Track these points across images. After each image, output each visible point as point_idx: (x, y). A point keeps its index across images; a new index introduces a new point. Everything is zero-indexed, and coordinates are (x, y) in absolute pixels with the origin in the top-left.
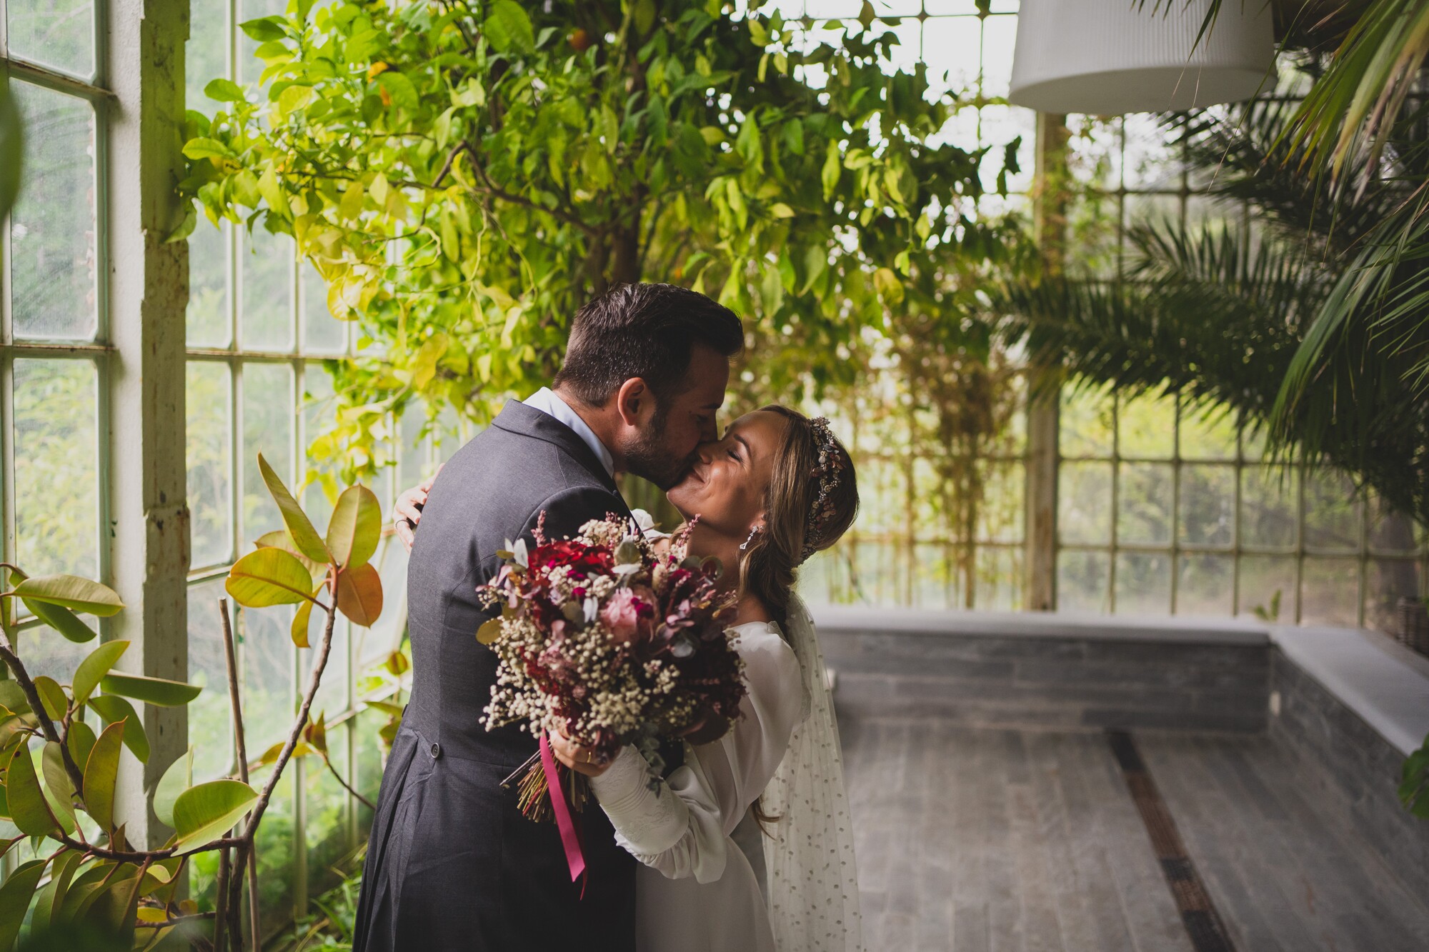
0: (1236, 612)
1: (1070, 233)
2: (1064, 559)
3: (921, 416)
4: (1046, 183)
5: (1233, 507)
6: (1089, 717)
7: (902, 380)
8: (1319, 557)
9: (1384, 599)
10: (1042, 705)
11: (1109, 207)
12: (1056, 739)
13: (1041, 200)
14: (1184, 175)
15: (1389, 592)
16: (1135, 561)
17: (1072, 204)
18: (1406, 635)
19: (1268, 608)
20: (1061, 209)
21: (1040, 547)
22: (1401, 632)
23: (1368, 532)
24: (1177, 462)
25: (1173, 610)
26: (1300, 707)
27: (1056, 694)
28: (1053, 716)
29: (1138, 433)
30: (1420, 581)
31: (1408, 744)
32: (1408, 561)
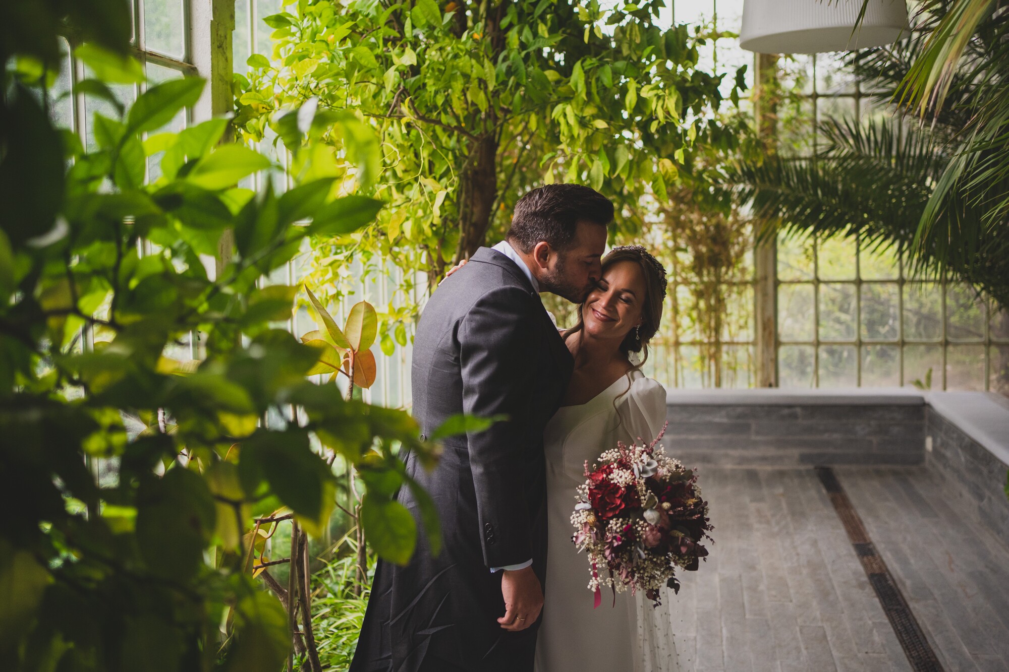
0: (902, 384)
1: (780, 125)
2: (783, 352)
3: (680, 255)
4: (762, 91)
5: (898, 312)
6: (804, 459)
7: (666, 231)
8: (956, 345)
9: (1003, 373)
10: (772, 452)
11: (806, 106)
12: (782, 474)
13: (759, 103)
14: (857, 84)
16: (831, 353)
17: (781, 105)
19: (924, 381)
20: (774, 110)
21: (766, 344)
23: (989, 326)
24: (859, 282)
25: (859, 385)
26: (945, 445)
27: (781, 444)
28: (780, 459)
29: (830, 262)
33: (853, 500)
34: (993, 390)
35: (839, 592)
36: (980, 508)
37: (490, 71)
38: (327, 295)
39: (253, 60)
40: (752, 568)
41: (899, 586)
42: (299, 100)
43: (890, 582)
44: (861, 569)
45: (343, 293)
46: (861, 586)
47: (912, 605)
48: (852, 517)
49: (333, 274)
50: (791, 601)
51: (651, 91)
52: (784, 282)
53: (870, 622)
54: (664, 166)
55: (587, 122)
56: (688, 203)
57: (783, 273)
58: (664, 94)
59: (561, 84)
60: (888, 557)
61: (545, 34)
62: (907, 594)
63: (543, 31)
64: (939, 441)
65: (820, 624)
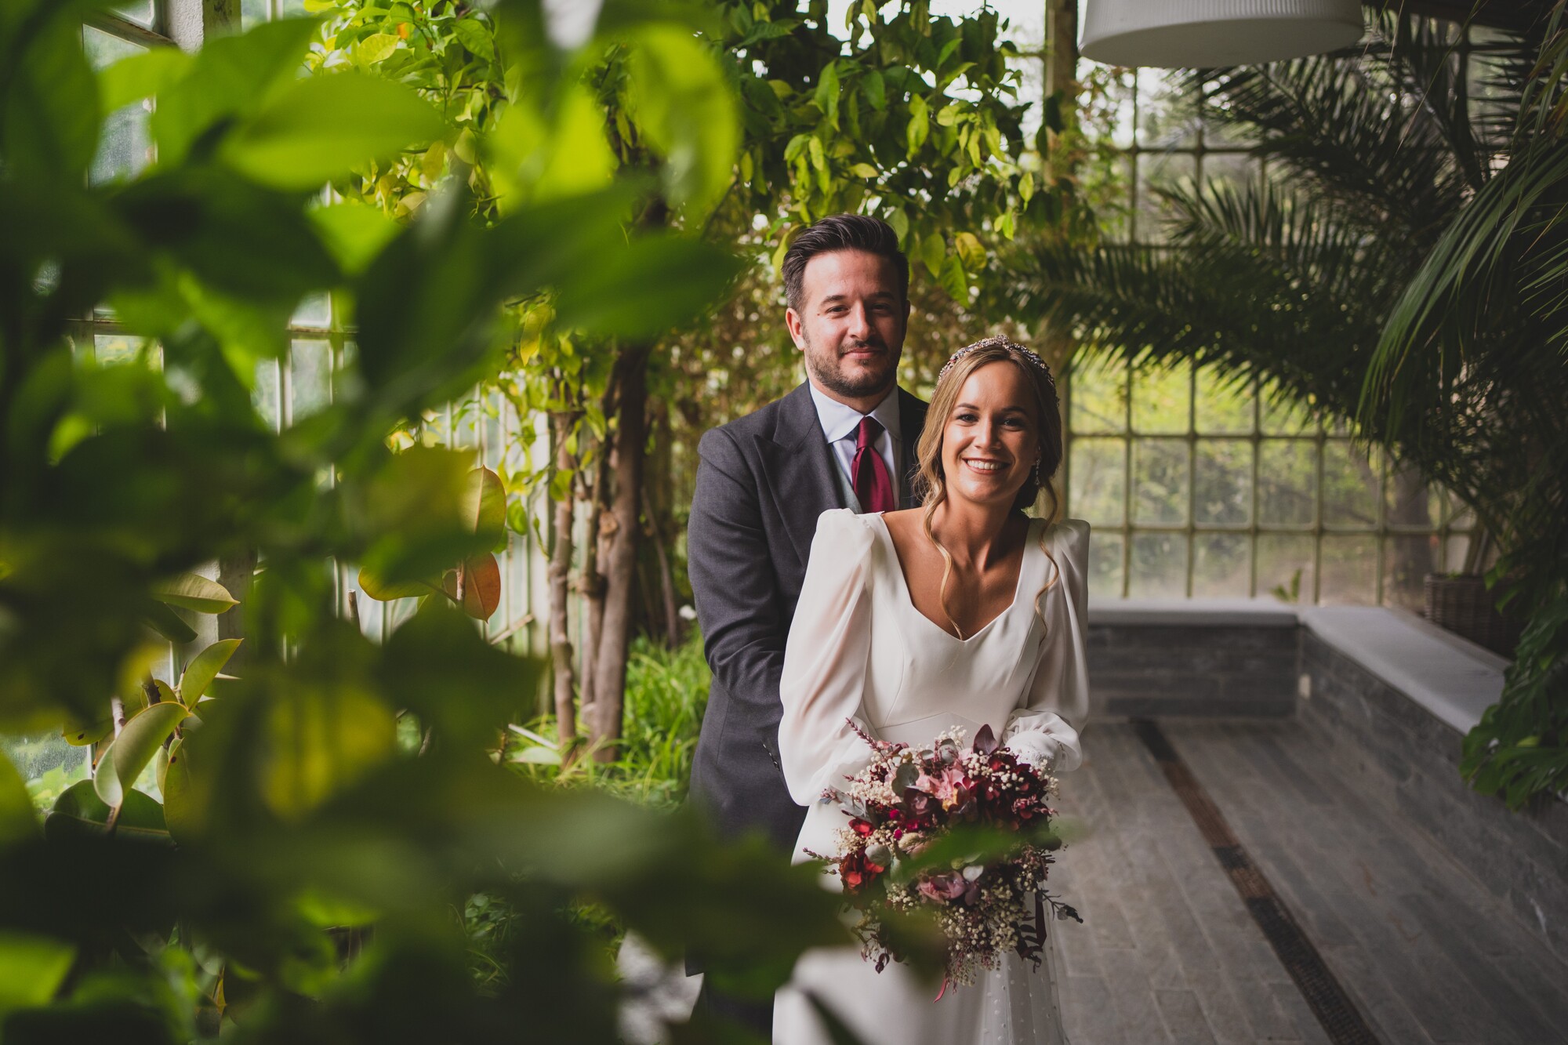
0: (1253, 593)
5: (1250, 484)
6: (1113, 707)
8: (1338, 534)
9: (1401, 576)
15: (1405, 569)
18: (1433, 612)
19: (1288, 589)
22: (1428, 609)
23: (1385, 507)
24: (1193, 437)
26: (1333, 689)
29: (1155, 407)
30: (1437, 556)
31: (1464, 721)
32: (1424, 537)
33: (1198, 774)
34: (1387, 603)
35: (1205, 931)
36: (1399, 792)
41: (1298, 921)
43: (1282, 913)
44: (1232, 889)
46: (1238, 920)
47: (1325, 953)
48: (1201, 801)
50: (1134, 947)
51: (960, 115)
52: (1083, 436)
53: (1265, 984)
54: (964, 245)
55: (842, 167)
56: (939, 313)
57: (1080, 423)
58: (978, 121)
59: (792, 103)
60: (1270, 870)
61: (767, 19)
62: (1313, 933)
63: (760, 15)
64: (1323, 682)
65: (1187, 987)
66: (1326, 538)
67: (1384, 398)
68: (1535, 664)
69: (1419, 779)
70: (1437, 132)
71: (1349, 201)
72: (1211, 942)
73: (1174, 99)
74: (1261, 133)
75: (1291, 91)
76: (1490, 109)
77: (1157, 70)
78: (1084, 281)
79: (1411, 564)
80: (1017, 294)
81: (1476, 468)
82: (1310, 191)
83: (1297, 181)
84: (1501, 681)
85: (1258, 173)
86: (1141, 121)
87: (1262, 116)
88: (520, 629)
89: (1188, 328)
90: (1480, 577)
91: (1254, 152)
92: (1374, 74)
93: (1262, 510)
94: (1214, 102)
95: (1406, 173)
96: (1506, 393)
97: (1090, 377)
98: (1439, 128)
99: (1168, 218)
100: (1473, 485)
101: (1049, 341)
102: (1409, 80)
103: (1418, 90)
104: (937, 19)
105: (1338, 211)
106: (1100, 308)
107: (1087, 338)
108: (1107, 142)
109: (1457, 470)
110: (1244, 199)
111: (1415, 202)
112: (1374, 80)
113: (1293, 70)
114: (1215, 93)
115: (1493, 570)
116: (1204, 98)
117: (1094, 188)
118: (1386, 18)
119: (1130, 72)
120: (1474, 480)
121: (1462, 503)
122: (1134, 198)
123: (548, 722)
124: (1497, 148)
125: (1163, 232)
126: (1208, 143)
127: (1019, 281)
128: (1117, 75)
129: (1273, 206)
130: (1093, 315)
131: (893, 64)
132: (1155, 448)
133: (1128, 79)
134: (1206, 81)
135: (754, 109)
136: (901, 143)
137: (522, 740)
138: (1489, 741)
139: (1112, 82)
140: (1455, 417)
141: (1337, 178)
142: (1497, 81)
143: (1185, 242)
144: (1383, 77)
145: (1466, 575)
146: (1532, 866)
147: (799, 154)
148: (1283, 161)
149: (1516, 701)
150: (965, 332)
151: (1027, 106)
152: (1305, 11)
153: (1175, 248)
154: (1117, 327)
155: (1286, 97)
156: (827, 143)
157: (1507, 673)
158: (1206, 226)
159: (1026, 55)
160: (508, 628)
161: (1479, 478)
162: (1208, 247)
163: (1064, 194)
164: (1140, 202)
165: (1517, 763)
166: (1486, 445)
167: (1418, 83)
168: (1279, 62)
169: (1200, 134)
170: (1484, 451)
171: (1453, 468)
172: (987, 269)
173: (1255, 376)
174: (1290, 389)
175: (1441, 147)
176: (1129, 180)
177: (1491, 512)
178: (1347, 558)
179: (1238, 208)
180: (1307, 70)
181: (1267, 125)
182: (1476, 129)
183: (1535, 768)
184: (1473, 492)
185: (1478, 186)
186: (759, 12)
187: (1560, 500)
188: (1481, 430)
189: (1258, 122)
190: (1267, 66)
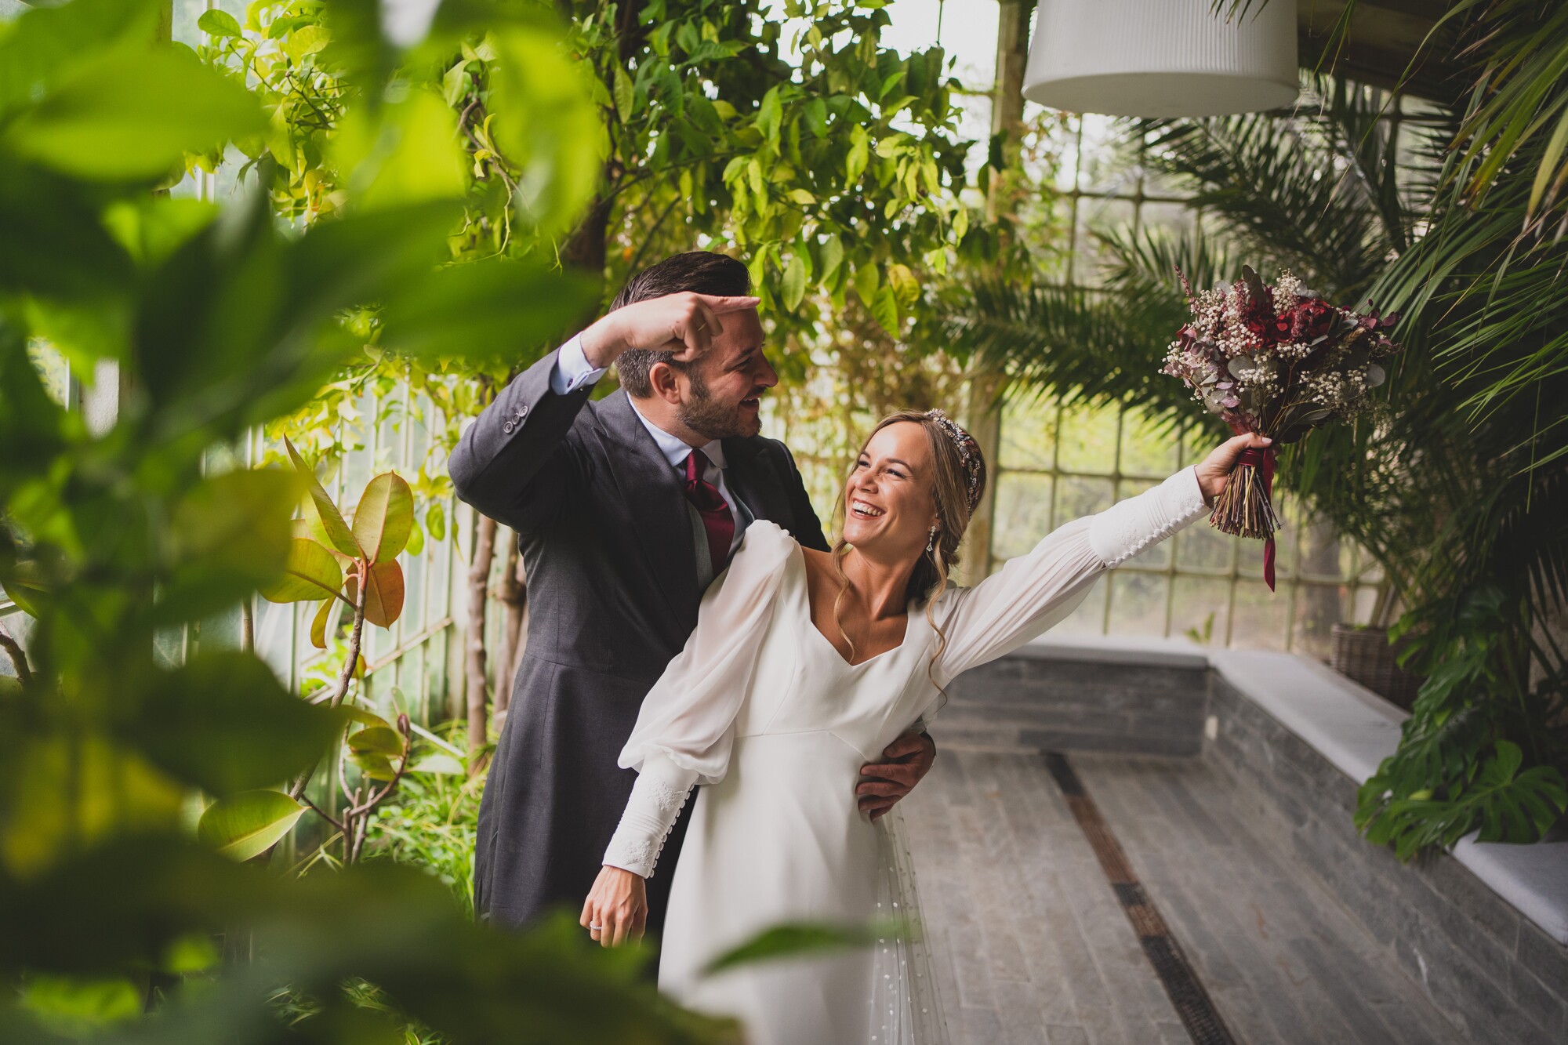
0: (1167, 634)
6: (1025, 738)
8: (1252, 580)
9: (1310, 624)
10: (978, 725)
12: (992, 760)
15: (1314, 617)
18: (1339, 661)
19: (1201, 631)
21: (975, 560)
22: (1333, 659)
23: (1299, 557)
24: (1117, 477)
26: (1238, 732)
27: (993, 714)
28: (989, 736)
29: (1081, 446)
30: (1345, 607)
31: (1361, 771)
32: (1334, 587)
33: (1104, 810)
34: (1296, 650)
35: (1099, 965)
36: (1296, 836)
37: (625, 88)
38: (316, 447)
39: (210, 20)
40: (963, 917)
41: (1191, 961)
42: (293, 100)
43: (1175, 952)
44: (1128, 926)
45: (344, 447)
46: (1132, 957)
47: (1214, 994)
48: (1104, 837)
49: (330, 413)
50: (1028, 980)
51: (898, 148)
52: (1011, 470)
53: (1153, 1023)
54: (897, 276)
55: (780, 192)
56: (877, 341)
57: (1008, 457)
58: (917, 154)
59: (736, 125)
60: (1167, 909)
61: (715, 39)
62: (1203, 974)
63: (709, 35)
64: (1229, 725)
65: (1077, 1023)
66: (1240, 584)
67: (1299, 453)
68: (1430, 721)
69: (1315, 825)
70: (1366, 196)
71: (1278, 257)
72: (1104, 978)
73: (1117, 146)
74: (1199, 185)
75: (1229, 147)
76: (1419, 177)
77: (1101, 117)
78: (1018, 317)
79: (1320, 613)
80: (951, 327)
81: (1386, 524)
82: (1243, 244)
83: (1231, 234)
84: (1397, 734)
85: (1193, 223)
86: (1084, 165)
87: (1200, 169)
88: (438, 632)
89: (1118, 371)
90: (1383, 630)
91: (1190, 203)
92: (1309, 136)
93: (1180, 553)
94: (1156, 151)
95: (1334, 234)
96: (1418, 453)
97: (1020, 412)
98: (1368, 193)
99: (1105, 263)
100: (1382, 540)
101: (981, 376)
102: (1342, 144)
103: (1349, 153)
104: (882, 51)
105: (1267, 266)
106: (1032, 345)
107: (1019, 375)
108: (1050, 184)
109: (1368, 525)
110: (1178, 249)
111: (1341, 262)
112: (1309, 141)
113: (1232, 126)
114: (1157, 143)
115: (1396, 626)
116: (1145, 147)
117: (1035, 228)
118: (1322, 81)
119: (1076, 117)
120: (1385, 537)
121: (1370, 558)
122: (1072, 240)
123: (460, 727)
124: (1420, 216)
125: (1100, 275)
126: (1148, 191)
127: (955, 313)
128: (1063, 120)
129: (1203, 257)
130: (1026, 352)
131: (839, 93)
132: (1080, 485)
133: (1073, 123)
134: (1149, 130)
135: (697, 129)
136: (841, 172)
137: (431, 745)
138: (1383, 792)
139: (1058, 125)
140: (1368, 473)
141: (1269, 234)
142: (1426, 151)
143: (1119, 286)
144: (1318, 139)
145: (1373, 628)
146: (1417, 917)
147: (737, 176)
148: (1218, 213)
149: (1411, 754)
150: (902, 361)
151: (971, 143)
152: (1243, 69)
153: (1109, 291)
154: (1048, 365)
155: (1223, 152)
156: (767, 166)
157: (1405, 725)
158: (1140, 272)
159: (974, 93)
160: (424, 631)
161: (1389, 534)
162: (1140, 293)
163: (1002, 232)
164: (1079, 245)
165: (1409, 816)
166: (1396, 502)
167: (1350, 147)
168: (1218, 117)
169: (1141, 182)
170: (1395, 508)
171: (1364, 523)
172: (921, 303)
173: (1180, 421)
174: (1213, 436)
175: (1368, 211)
176: (1068, 223)
177: (1399, 567)
178: (1260, 603)
179: (1172, 257)
180: (1245, 126)
181: (1206, 177)
182: (1403, 197)
183: (1425, 821)
184: (1382, 547)
185: (1401, 249)
186: (708, 32)
187: (1464, 560)
188: (1392, 489)
189: (1196, 174)
190: (1207, 120)
